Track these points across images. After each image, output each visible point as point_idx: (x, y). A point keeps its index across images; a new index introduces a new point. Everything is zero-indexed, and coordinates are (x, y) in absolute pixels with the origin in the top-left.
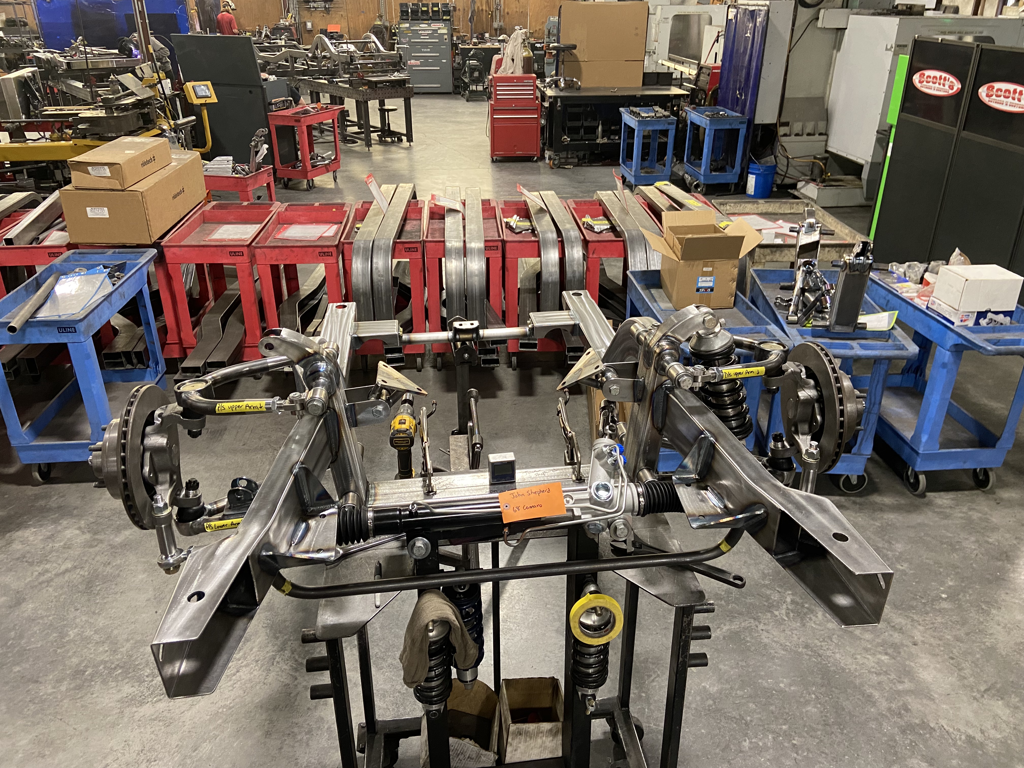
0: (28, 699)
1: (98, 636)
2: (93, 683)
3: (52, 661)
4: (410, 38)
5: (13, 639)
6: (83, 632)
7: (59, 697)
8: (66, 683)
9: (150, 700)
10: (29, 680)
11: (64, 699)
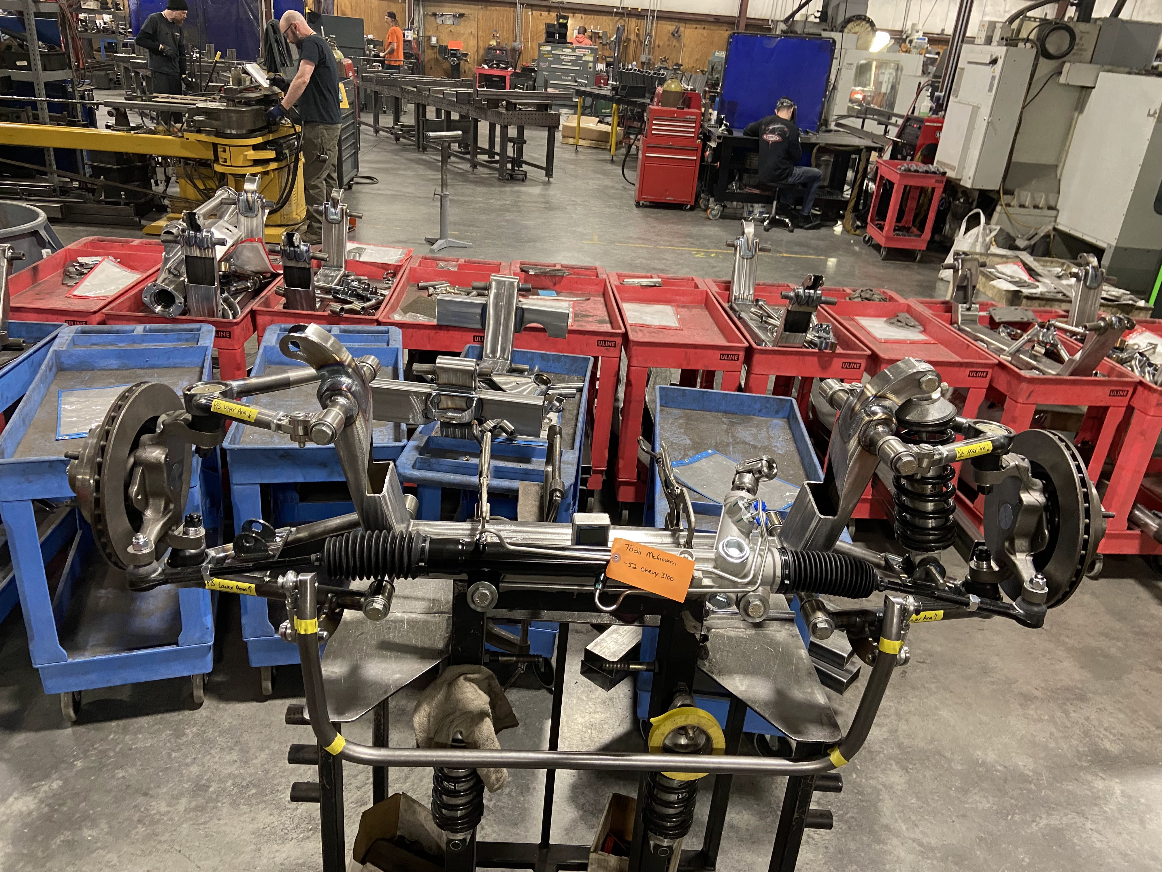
0: (135, 818)
1: (224, 740)
2: (219, 804)
3: (166, 769)
4: (551, 63)
5: (115, 732)
6: (204, 732)
7: (176, 819)
8: (184, 801)
9: (294, 836)
10: (137, 791)
11: (182, 823)
